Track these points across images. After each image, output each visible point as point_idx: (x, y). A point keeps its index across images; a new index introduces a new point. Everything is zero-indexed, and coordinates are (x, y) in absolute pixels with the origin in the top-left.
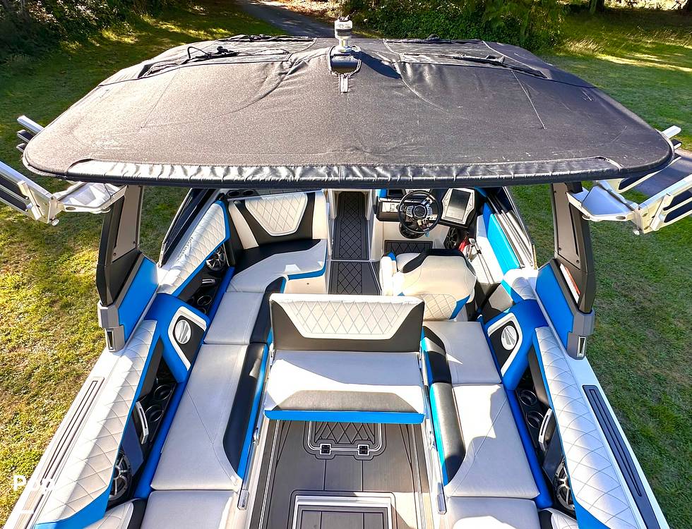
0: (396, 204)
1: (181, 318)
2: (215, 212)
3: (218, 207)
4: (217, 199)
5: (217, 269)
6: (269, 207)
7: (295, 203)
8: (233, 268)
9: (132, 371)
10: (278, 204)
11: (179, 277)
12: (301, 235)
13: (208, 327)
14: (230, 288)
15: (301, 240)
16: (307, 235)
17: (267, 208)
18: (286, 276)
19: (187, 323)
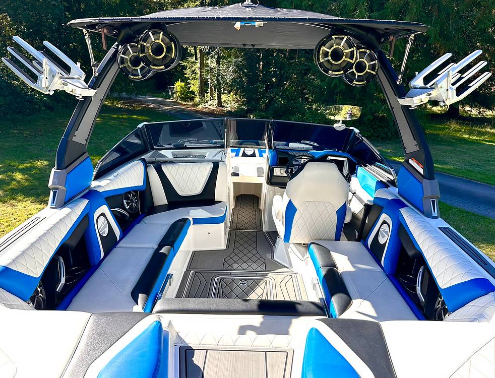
0: (285, 169)
1: (103, 215)
4: (139, 160)
7: (203, 169)
8: (144, 214)
10: (189, 170)
12: (205, 197)
13: (121, 239)
16: (210, 198)
17: (179, 170)
18: (191, 219)
19: (106, 222)
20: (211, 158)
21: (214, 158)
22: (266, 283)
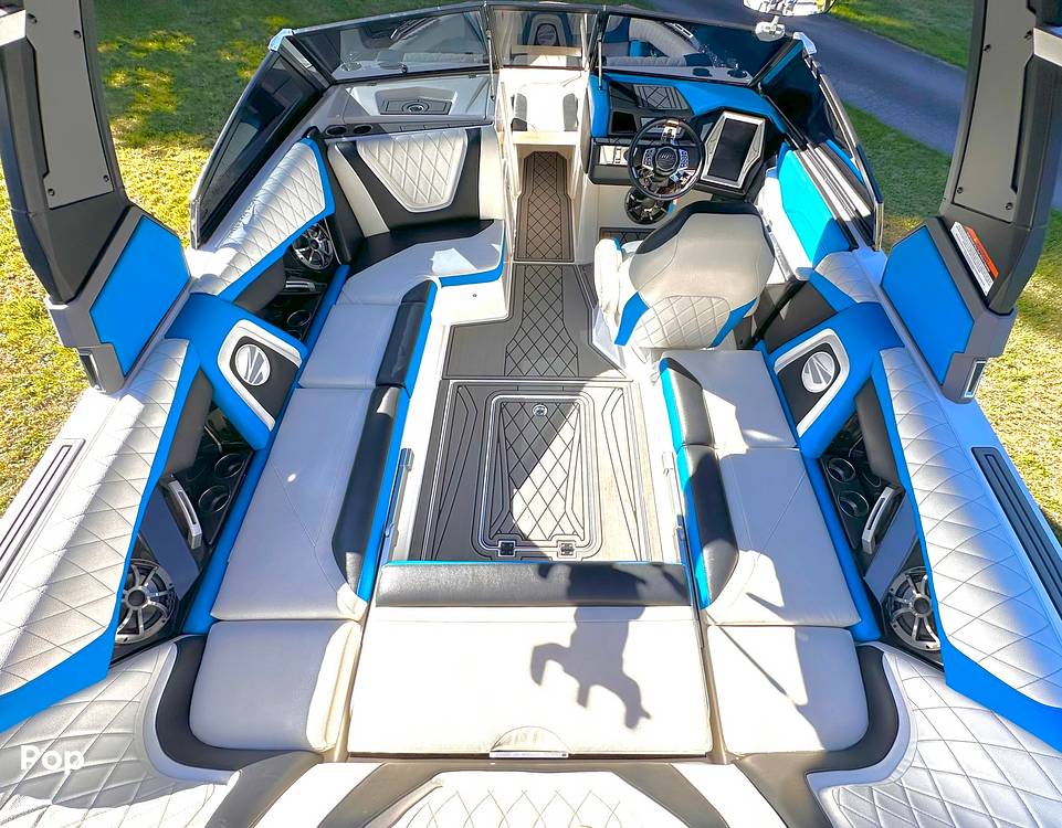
0: (625, 149)
1: (245, 341)
2: (300, 157)
3: (306, 150)
4: (305, 136)
5: (317, 267)
6: (401, 154)
7: (446, 149)
8: (347, 267)
9: (138, 427)
10: (416, 152)
11: (231, 266)
12: (460, 212)
13: (305, 361)
14: (342, 298)
15: (460, 221)
16: (470, 212)
17: (397, 156)
18: (435, 279)
19: (258, 350)
20: (464, 113)
21: (469, 113)
22: (579, 410)
